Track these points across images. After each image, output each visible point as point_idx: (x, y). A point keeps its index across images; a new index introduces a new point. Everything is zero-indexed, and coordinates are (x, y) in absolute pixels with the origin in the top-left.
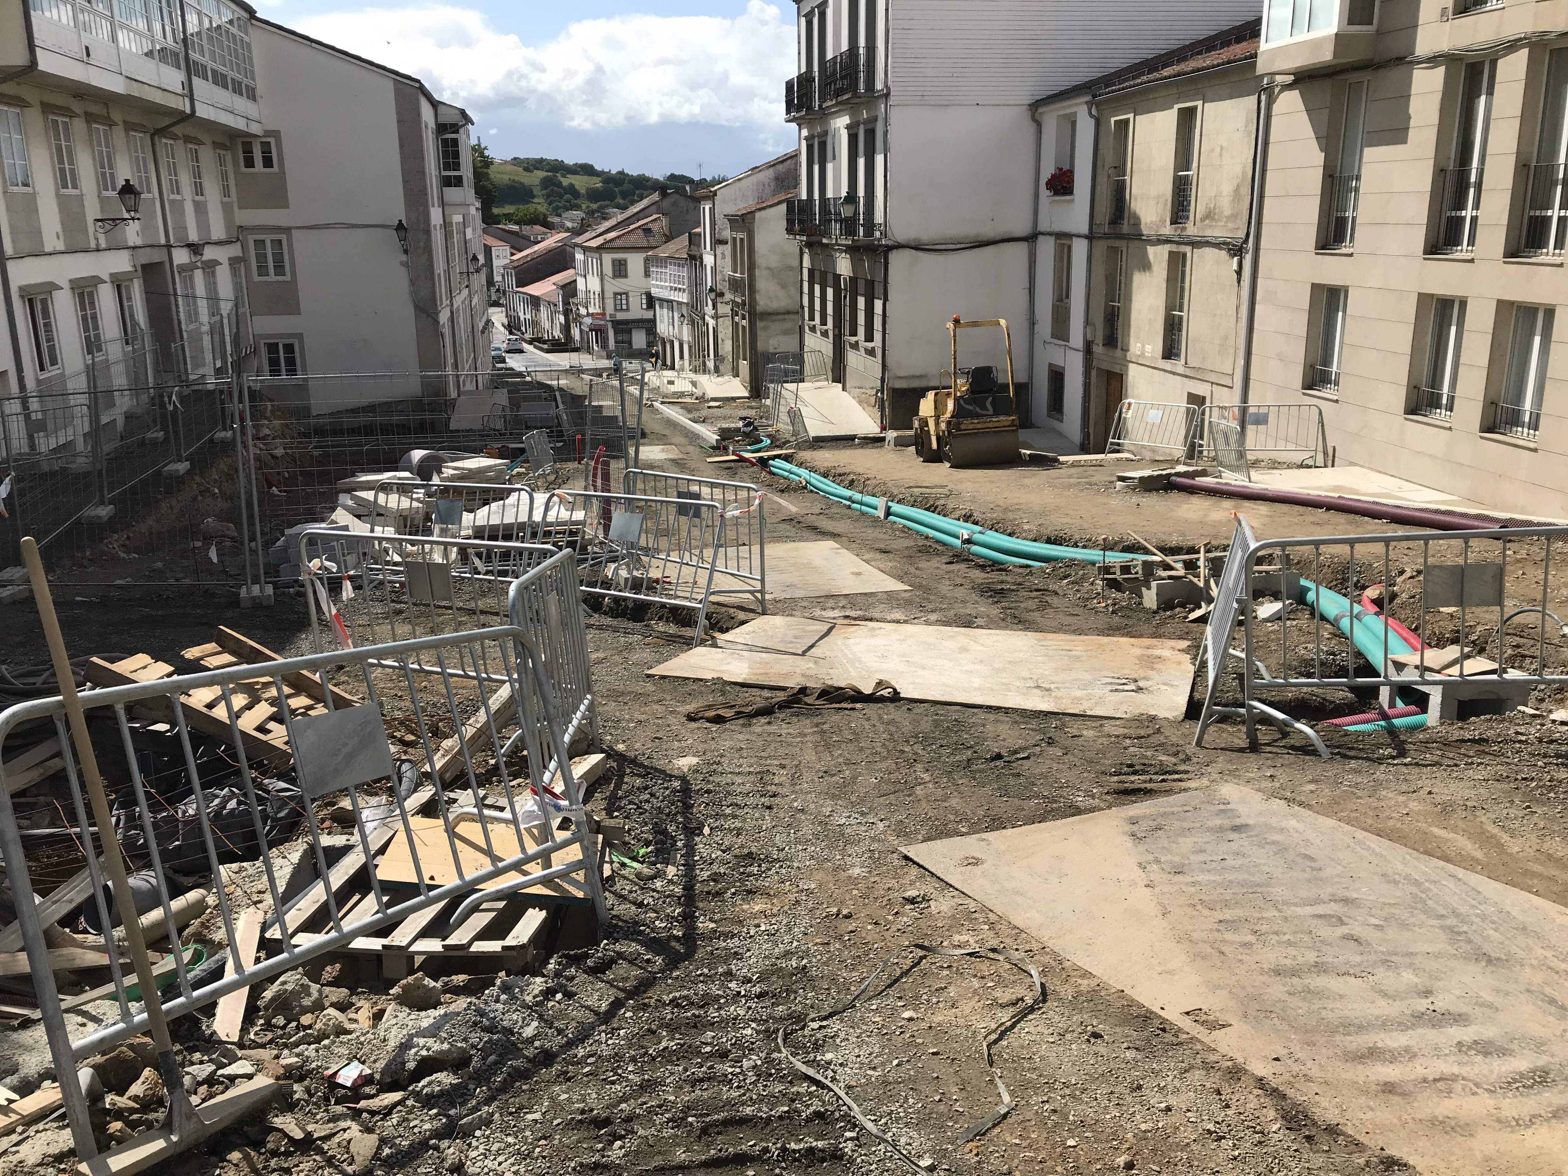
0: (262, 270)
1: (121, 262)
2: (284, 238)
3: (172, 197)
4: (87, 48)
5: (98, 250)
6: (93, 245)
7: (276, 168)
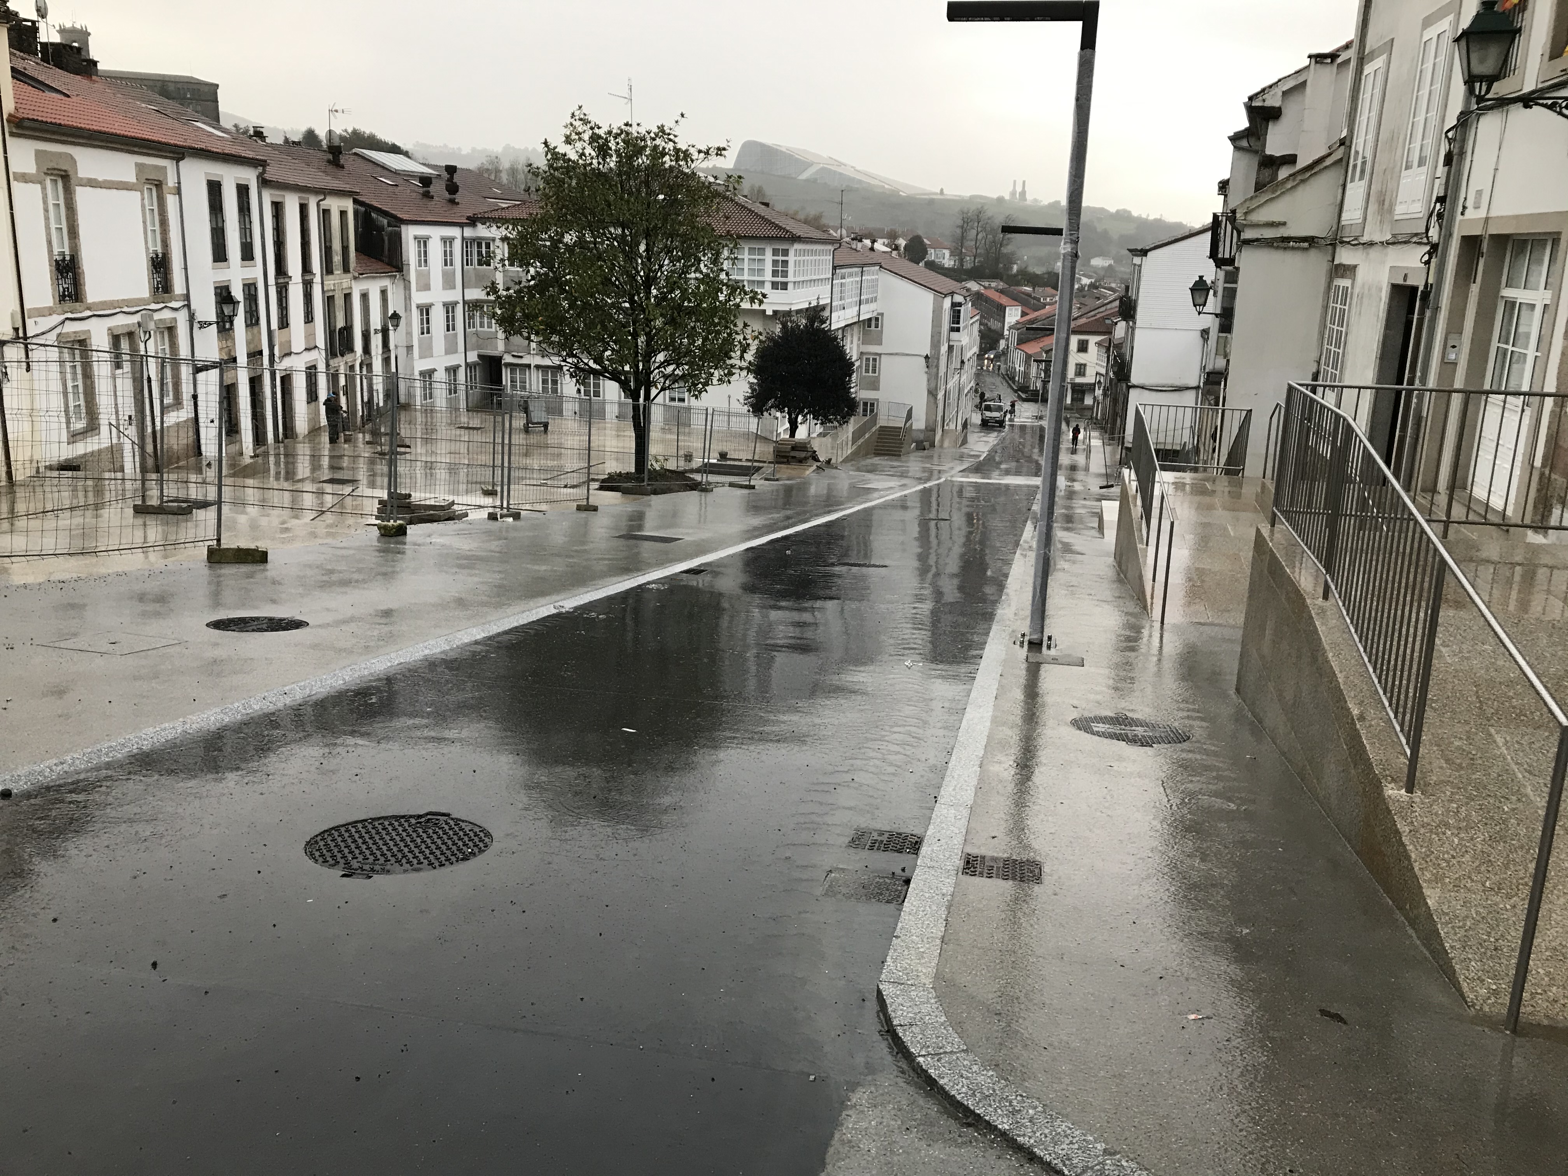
0: (867, 371)
2: (878, 358)
7: (880, 329)
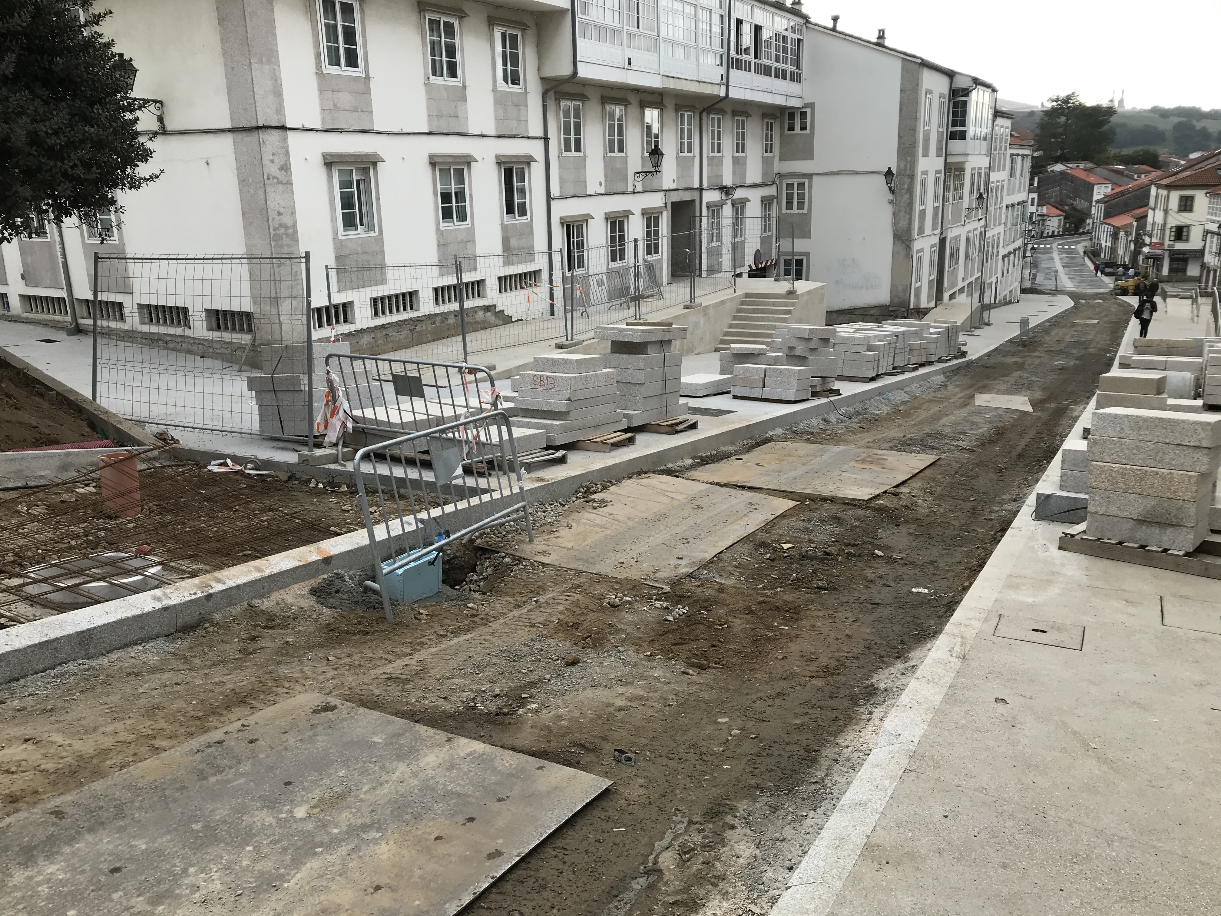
0: (789, 205)
1: (655, 201)
2: (807, 181)
3: (711, 155)
4: (629, 59)
5: (634, 193)
6: (630, 189)
7: (808, 131)
